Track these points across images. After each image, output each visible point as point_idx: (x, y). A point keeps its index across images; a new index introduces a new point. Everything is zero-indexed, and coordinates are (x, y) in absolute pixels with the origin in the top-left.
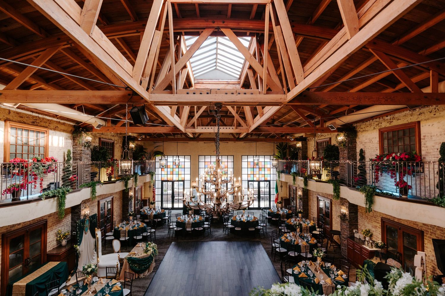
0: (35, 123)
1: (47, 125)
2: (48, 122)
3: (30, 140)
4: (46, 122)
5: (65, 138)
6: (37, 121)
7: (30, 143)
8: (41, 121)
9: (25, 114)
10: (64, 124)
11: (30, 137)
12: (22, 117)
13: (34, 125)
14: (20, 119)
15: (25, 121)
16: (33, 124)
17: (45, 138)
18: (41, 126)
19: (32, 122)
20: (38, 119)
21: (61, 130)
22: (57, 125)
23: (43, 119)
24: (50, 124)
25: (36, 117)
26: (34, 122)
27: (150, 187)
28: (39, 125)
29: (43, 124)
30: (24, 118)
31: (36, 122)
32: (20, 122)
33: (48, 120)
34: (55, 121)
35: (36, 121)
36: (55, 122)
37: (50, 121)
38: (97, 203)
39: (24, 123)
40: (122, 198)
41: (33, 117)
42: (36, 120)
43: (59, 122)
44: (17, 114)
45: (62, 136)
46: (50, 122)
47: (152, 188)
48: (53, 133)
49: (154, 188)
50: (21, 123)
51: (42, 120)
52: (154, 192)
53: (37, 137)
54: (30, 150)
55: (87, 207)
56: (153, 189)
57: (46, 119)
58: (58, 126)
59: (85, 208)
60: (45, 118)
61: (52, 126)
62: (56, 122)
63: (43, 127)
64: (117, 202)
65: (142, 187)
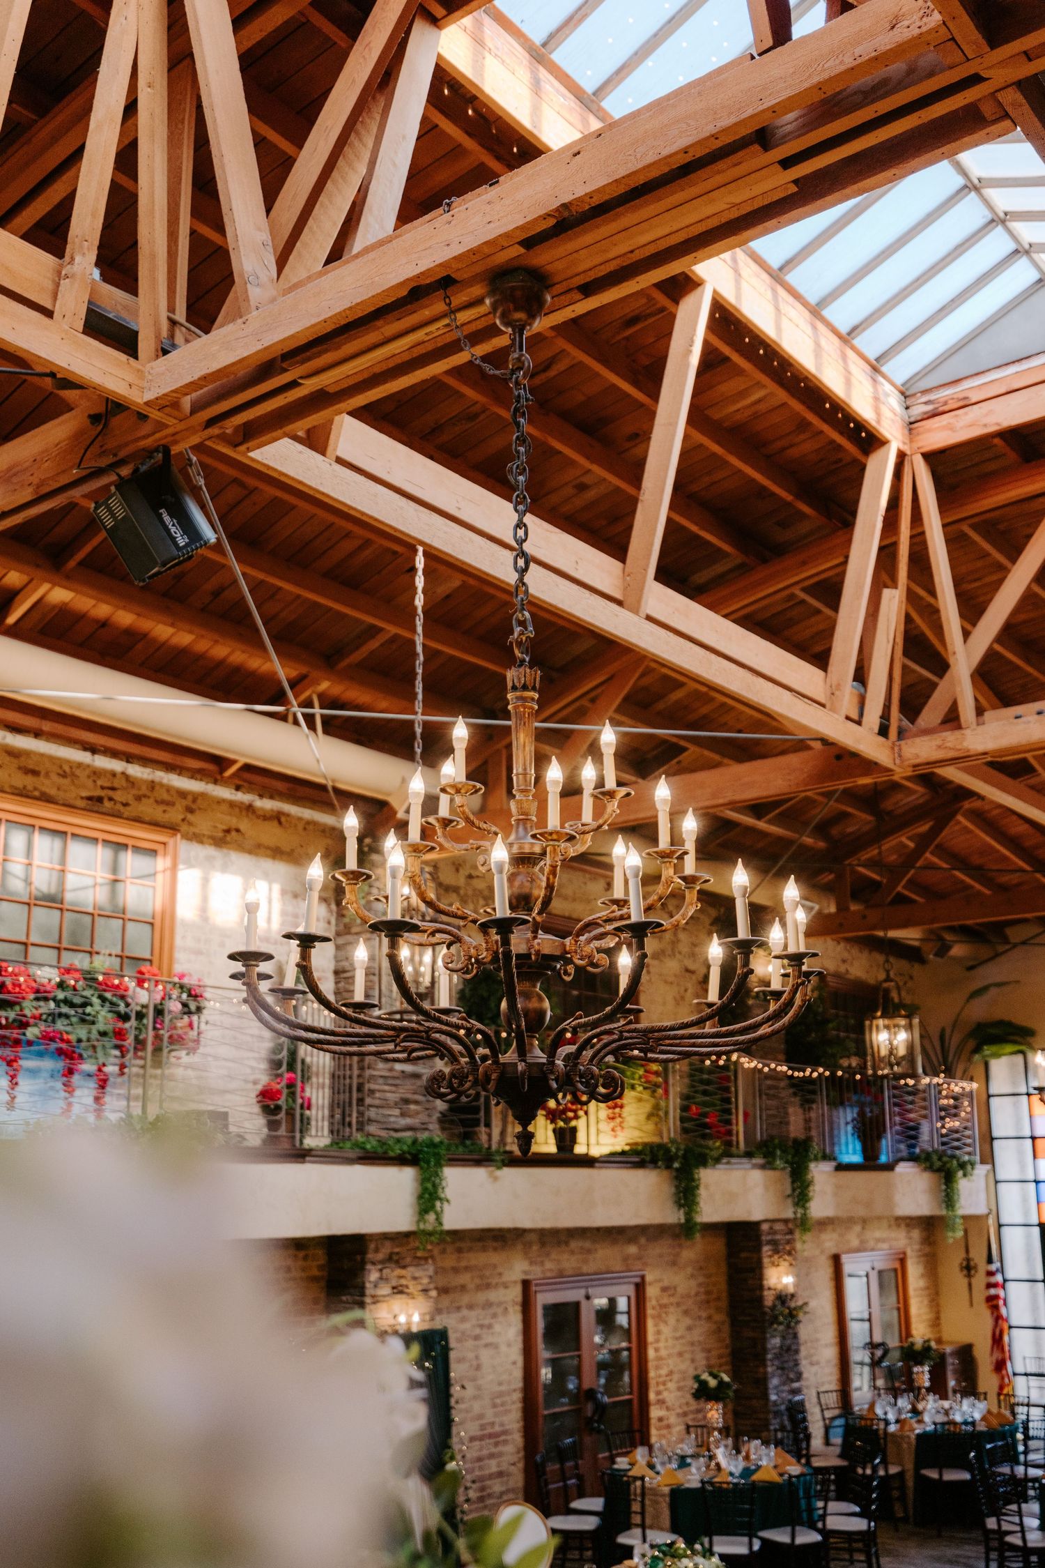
0: (107, 804)
1: (175, 815)
2: (180, 804)
3: (71, 881)
4: (172, 804)
5: (284, 892)
6: (118, 796)
7: (69, 897)
8: (139, 798)
9: (52, 759)
10: (278, 817)
11: (70, 866)
12: (35, 773)
13: (97, 812)
14: (20, 780)
15: (52, 792)
16: (95, 805)
17: (160, 877)
18: (138, 820)
19: (90, 798)
20: (124, 783)
21: (259, 846)
22: (234, 822)
23: (152, 785)
24: (190, 810)
25: (114, 774)
26: (100, 800)
27: (968, 1268)
28: (127, 812)
29: (148, 809)
30: (47, 775)
31: (111, 799)
32: (22, 794)
33: (183, 794)
34: (220, 801)
35: (110, 793)
36: (224, 807)
37: (194, 800)
38: (516, 1293)
39: (46, 799)
40: (724, 1304)
41: (96, 773)
42: (113, 789)
43: (250, 808)
44: (7, 759)
45: (266, 876)
46: (193, 803)
47: (980, 1280)
48: (209, 859)
49: (991, 1274)
50: (27, 797)
51: (144, 790)
52: (993, 1303)
53: (115, 869)
54: (73, 934)
55: (413, 1288)
56: (990, 1286)
57: (169, 789)
58: (242, 828)
59: (398, 1290)
60: (161, 785)
61: (203, 823)
62: (232, 804)
63: (150, 823)
64: (687, 1321)
65: (903, 1261)
